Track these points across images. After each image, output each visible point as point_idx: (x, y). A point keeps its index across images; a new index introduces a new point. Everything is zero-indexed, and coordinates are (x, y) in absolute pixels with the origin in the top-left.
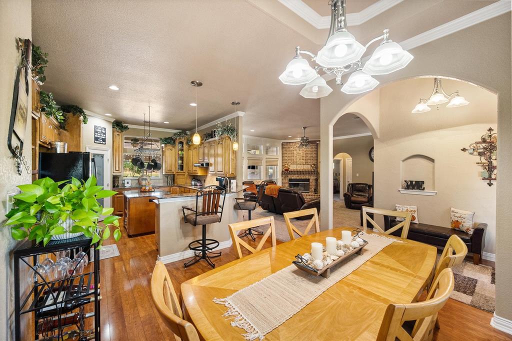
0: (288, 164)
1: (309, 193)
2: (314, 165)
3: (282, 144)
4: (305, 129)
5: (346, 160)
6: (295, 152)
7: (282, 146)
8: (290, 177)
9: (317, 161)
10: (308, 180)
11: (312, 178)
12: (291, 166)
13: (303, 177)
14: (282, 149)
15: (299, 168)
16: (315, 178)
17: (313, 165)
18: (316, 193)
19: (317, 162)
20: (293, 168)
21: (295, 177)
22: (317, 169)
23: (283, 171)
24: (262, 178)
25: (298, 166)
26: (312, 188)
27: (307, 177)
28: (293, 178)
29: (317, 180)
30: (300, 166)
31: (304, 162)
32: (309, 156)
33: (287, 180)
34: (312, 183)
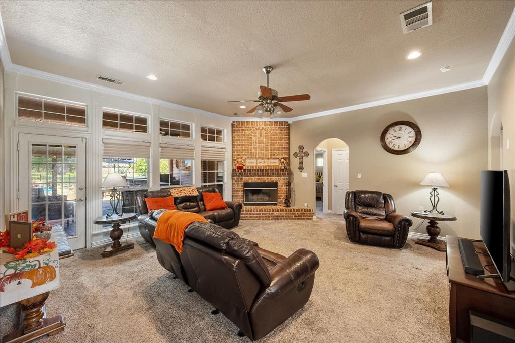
0: (242, 158)
1: (276, 204)
2: (284, 159)
3: (233, 125)
4: (268, 72)
5: (333, 151)
6: (254, 139)
7: (233, 127)
8: (246, 179)
9: (289, 153)
10: (275, 184)
11: (281, 181)
12: (247, 161)
13: (266, 179)
14: (233, 132)
15: (260, 165)
16: (286, 180)
17: (282, 160)
18: (287, 206)
19: (289, 155)
20: (249, 164)
21: (254, 179)
22: (289, 165)
23: (233, 170)
24: (194, 183)
25: (259, 161)
26: (282, 197)
27: (273, 179)
28: (250, 181)
29: (289, 184)
30: (262, 161)
31: (268, 154)
32: (276, 145)
33: (241, 185)
34: (282, 189)
